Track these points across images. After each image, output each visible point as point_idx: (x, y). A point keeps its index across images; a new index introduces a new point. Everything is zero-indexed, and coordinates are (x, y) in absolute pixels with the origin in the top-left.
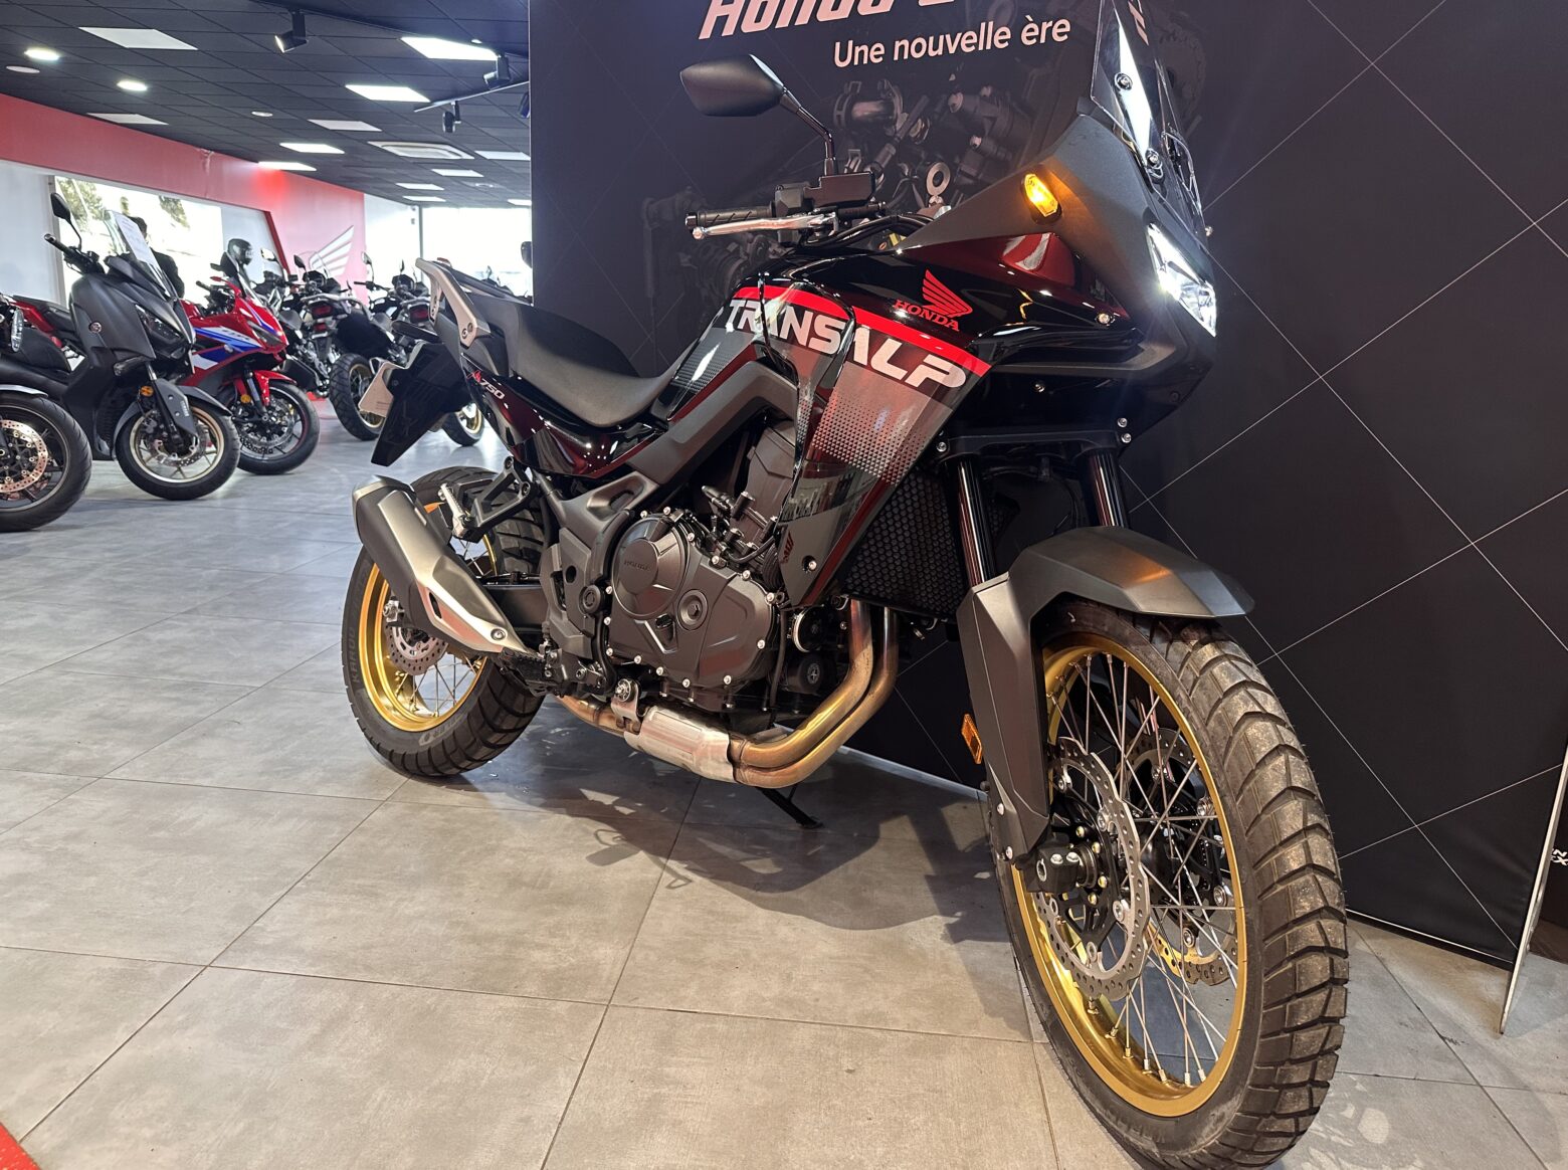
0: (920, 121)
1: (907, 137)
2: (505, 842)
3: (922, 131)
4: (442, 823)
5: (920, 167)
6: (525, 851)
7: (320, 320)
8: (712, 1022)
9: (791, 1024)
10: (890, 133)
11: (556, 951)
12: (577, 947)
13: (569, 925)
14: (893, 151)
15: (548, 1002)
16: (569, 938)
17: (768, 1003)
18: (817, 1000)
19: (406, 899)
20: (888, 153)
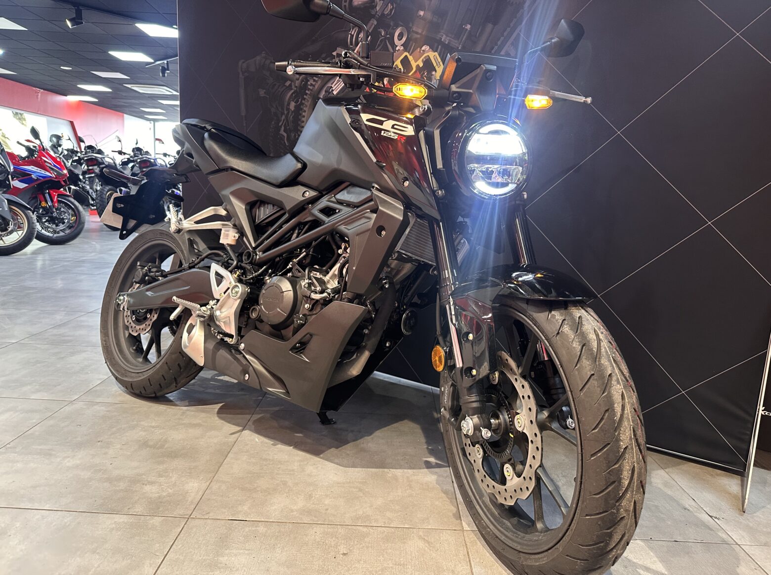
0: (389, 4)
1: (383, 14)
2: (142, 423)
3: (391, 10)
4: (105, 412)
5: (390, 30)
6: (153, 427)
7: (90, 168)
8: (256, 527)
9: (308, 525)
10: (373, 13)
11: (161, 485)
12: (175, 483)
13: (173, 469)
14: (375, 23)
15: (149, 517)
16: (171, 477)
17: (295, 513)
18: (327, 510)
19: (69, 457)
20: (373, 24)
